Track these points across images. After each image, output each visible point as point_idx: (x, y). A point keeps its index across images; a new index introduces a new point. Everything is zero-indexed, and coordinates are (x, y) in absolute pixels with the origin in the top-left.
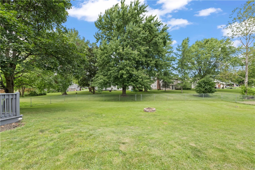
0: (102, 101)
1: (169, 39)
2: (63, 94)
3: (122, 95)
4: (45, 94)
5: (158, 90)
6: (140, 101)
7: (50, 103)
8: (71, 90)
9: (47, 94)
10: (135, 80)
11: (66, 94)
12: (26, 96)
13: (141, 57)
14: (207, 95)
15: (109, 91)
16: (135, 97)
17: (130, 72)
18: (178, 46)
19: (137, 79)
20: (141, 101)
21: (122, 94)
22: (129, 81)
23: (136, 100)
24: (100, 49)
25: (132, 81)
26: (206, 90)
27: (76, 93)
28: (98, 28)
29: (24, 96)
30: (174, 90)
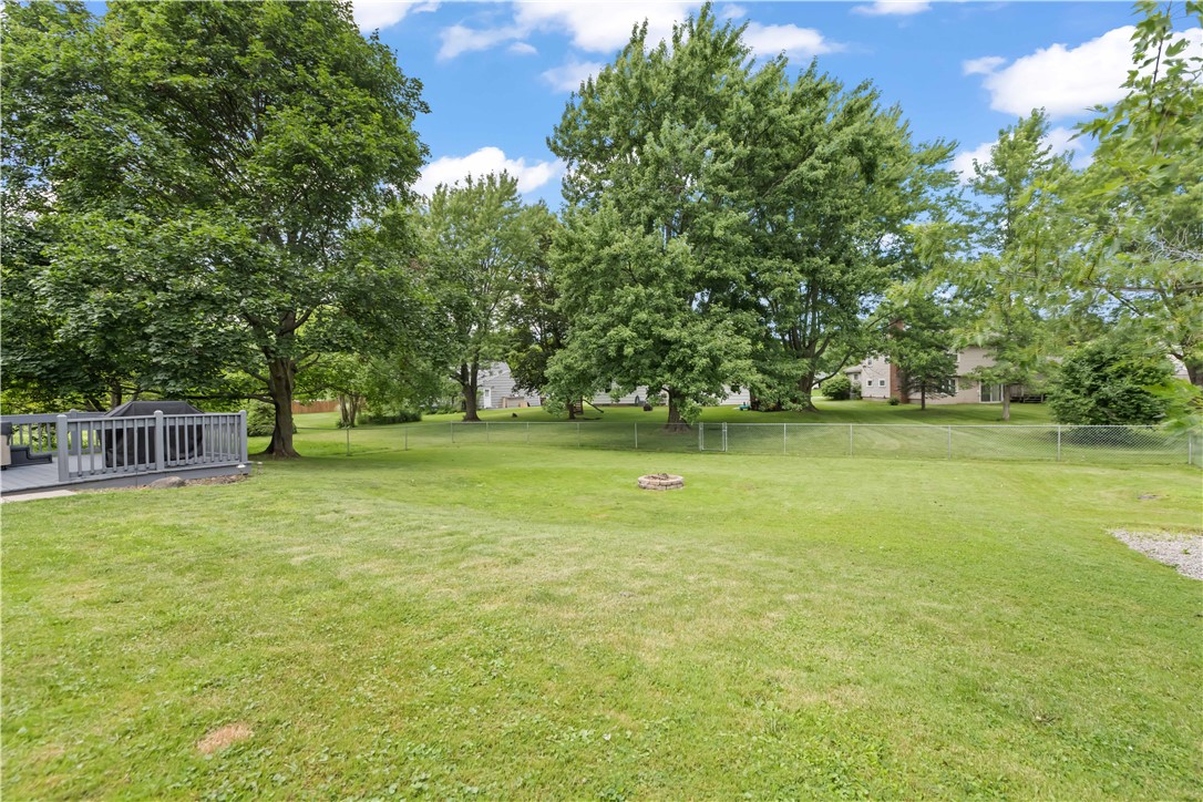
0: (572, 446)
1: (891, 148)
2: (465, 419)
3: (667, 427)
4: (416, 419)
5: (894, 403)
6: (718, 452)
7: (404, 447)
8: (509, 403)
9: (425, 417)
10: (680, 363)
11: (475, 418)
12: (364, 423)
13: (720, 260)
14: (1118, 432)
15: (642, 409)
16: (697, 435)
17: (656, 330)
18: (977, 170)
19: (692, 357)
20: (724, 453)
21: (669, 421)
22: (659, 370)
23: (701, 447)
24: (557, 245)
25: (671, 369)
26: (1104, 402)
27: (514, 415)
28: (565, 155)
29: (356, 422)
30: (994, 405)
